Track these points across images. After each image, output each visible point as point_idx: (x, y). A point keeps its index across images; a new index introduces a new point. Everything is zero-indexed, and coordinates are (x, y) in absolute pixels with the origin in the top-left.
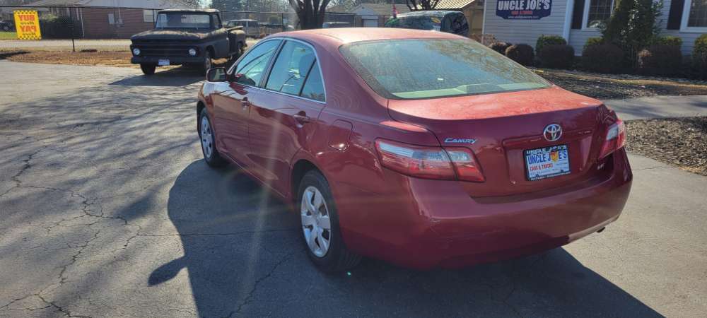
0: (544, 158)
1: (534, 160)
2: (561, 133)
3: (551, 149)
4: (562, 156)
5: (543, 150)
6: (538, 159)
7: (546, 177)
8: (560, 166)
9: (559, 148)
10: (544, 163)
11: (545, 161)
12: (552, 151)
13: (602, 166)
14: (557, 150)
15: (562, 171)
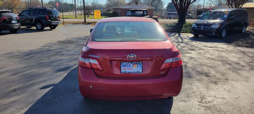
0: (130, 66)
1: (125, 66)
2: (136, 57)
3: (133, 63)
4: (139, 66)
5: (129, 63)
6: (127, 66)
7: (129, 73)
8: (137, 70)
9: (138, 63)
10: (129, 68)
11: (130, 67)
12: (134, 64)
13: (163, 72)
14: (136, 64)
15: (138, 72)
